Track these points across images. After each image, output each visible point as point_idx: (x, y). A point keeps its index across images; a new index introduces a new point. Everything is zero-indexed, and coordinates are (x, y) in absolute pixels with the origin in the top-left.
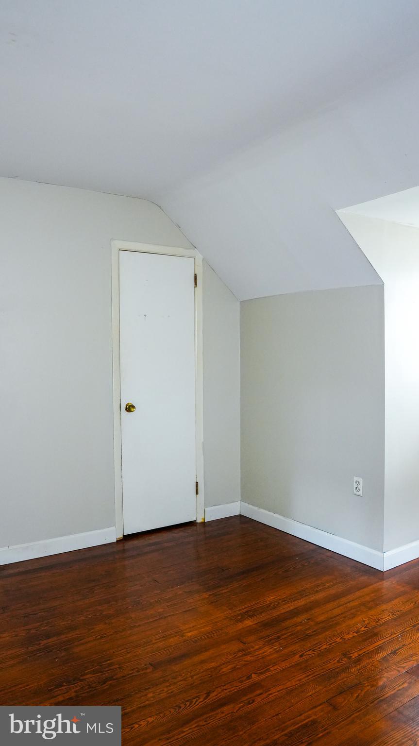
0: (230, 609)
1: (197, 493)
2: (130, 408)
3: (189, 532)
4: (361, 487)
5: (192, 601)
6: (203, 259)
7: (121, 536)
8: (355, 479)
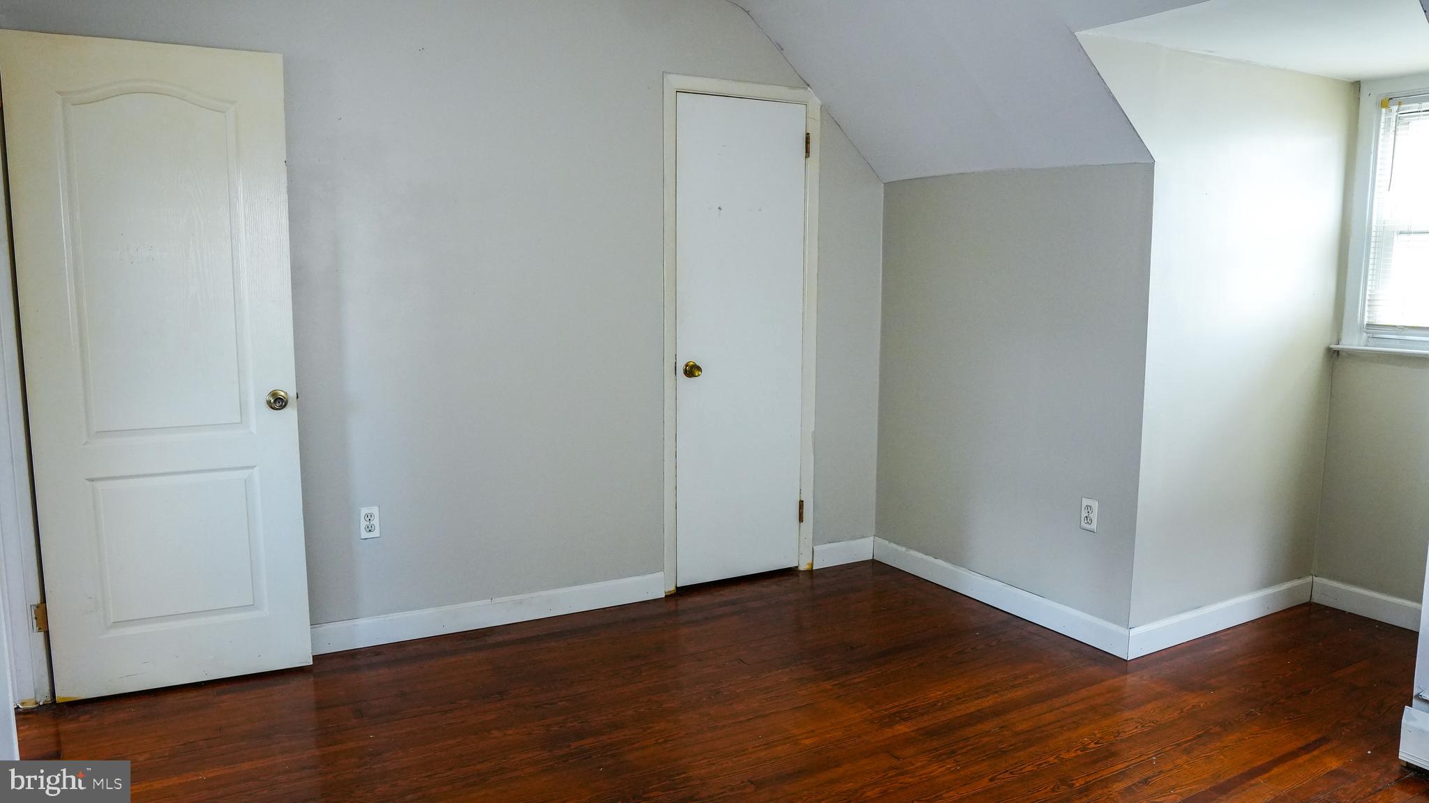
0: (869, 707)
1: (801, 519)
2: (691, 371)
3: (787, 585)
4: (1094, 516)
5: (804, 692)
6: (822, 106)
7: (672, 588)
8: (1085, 502)
